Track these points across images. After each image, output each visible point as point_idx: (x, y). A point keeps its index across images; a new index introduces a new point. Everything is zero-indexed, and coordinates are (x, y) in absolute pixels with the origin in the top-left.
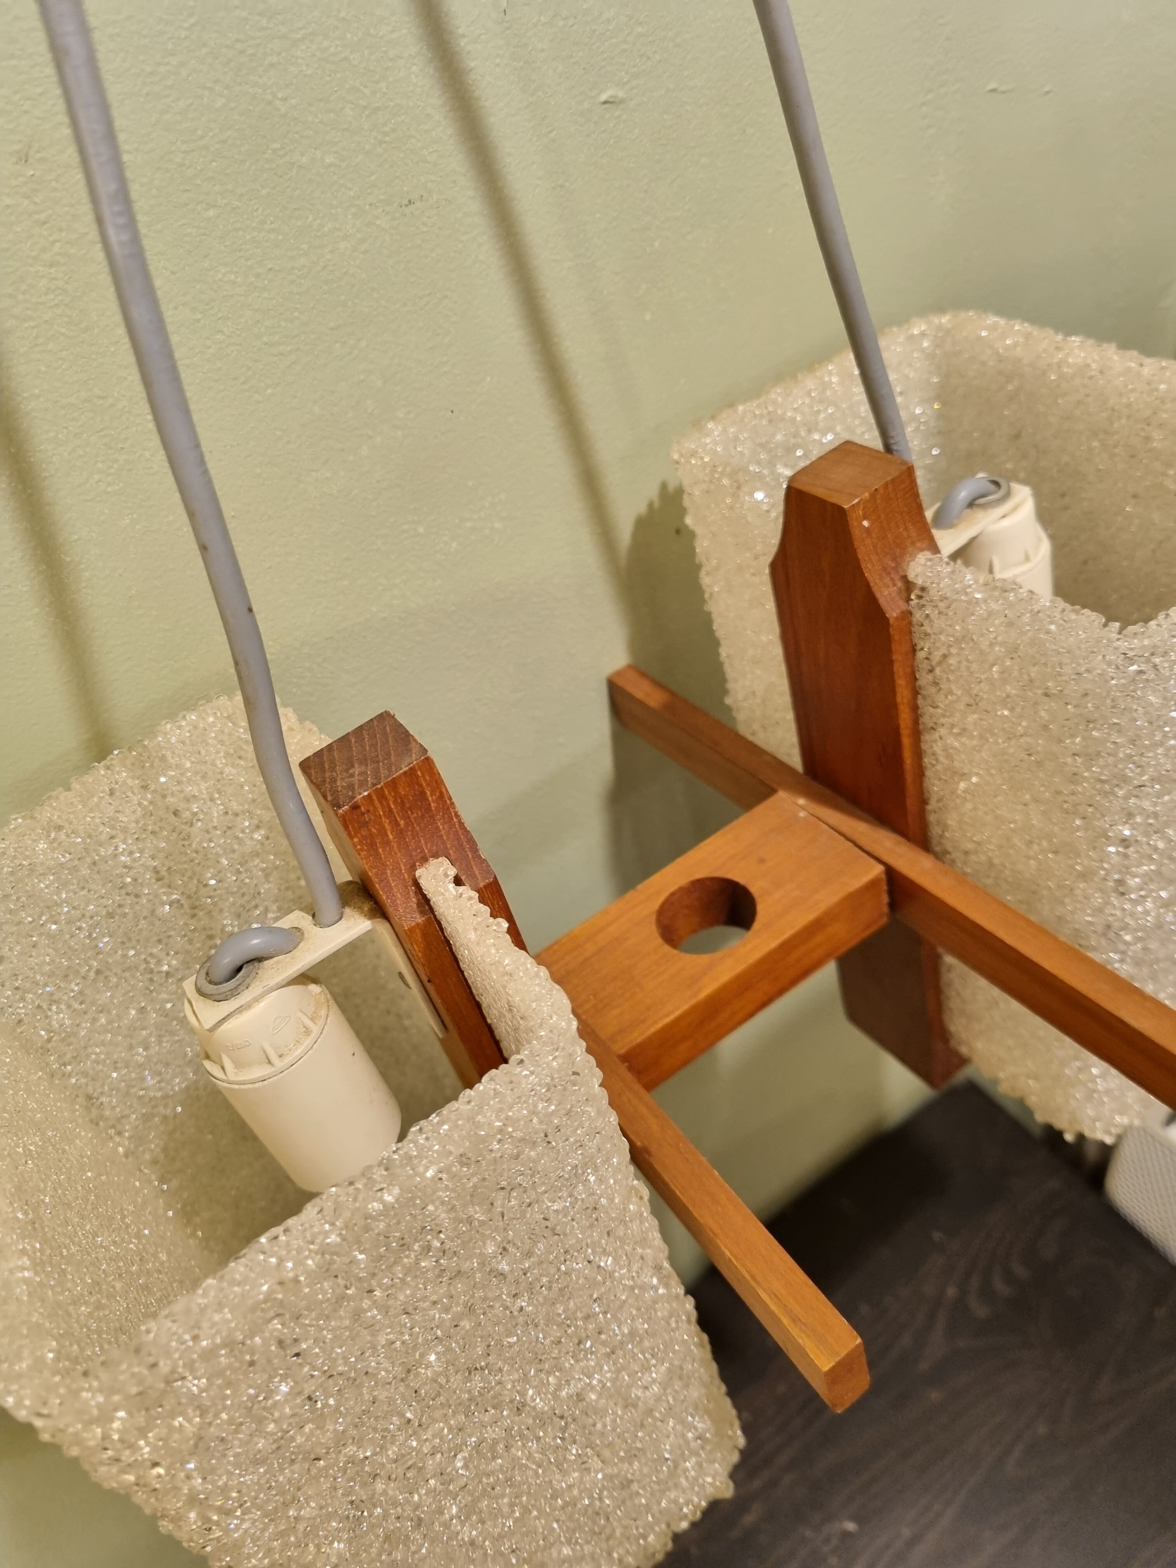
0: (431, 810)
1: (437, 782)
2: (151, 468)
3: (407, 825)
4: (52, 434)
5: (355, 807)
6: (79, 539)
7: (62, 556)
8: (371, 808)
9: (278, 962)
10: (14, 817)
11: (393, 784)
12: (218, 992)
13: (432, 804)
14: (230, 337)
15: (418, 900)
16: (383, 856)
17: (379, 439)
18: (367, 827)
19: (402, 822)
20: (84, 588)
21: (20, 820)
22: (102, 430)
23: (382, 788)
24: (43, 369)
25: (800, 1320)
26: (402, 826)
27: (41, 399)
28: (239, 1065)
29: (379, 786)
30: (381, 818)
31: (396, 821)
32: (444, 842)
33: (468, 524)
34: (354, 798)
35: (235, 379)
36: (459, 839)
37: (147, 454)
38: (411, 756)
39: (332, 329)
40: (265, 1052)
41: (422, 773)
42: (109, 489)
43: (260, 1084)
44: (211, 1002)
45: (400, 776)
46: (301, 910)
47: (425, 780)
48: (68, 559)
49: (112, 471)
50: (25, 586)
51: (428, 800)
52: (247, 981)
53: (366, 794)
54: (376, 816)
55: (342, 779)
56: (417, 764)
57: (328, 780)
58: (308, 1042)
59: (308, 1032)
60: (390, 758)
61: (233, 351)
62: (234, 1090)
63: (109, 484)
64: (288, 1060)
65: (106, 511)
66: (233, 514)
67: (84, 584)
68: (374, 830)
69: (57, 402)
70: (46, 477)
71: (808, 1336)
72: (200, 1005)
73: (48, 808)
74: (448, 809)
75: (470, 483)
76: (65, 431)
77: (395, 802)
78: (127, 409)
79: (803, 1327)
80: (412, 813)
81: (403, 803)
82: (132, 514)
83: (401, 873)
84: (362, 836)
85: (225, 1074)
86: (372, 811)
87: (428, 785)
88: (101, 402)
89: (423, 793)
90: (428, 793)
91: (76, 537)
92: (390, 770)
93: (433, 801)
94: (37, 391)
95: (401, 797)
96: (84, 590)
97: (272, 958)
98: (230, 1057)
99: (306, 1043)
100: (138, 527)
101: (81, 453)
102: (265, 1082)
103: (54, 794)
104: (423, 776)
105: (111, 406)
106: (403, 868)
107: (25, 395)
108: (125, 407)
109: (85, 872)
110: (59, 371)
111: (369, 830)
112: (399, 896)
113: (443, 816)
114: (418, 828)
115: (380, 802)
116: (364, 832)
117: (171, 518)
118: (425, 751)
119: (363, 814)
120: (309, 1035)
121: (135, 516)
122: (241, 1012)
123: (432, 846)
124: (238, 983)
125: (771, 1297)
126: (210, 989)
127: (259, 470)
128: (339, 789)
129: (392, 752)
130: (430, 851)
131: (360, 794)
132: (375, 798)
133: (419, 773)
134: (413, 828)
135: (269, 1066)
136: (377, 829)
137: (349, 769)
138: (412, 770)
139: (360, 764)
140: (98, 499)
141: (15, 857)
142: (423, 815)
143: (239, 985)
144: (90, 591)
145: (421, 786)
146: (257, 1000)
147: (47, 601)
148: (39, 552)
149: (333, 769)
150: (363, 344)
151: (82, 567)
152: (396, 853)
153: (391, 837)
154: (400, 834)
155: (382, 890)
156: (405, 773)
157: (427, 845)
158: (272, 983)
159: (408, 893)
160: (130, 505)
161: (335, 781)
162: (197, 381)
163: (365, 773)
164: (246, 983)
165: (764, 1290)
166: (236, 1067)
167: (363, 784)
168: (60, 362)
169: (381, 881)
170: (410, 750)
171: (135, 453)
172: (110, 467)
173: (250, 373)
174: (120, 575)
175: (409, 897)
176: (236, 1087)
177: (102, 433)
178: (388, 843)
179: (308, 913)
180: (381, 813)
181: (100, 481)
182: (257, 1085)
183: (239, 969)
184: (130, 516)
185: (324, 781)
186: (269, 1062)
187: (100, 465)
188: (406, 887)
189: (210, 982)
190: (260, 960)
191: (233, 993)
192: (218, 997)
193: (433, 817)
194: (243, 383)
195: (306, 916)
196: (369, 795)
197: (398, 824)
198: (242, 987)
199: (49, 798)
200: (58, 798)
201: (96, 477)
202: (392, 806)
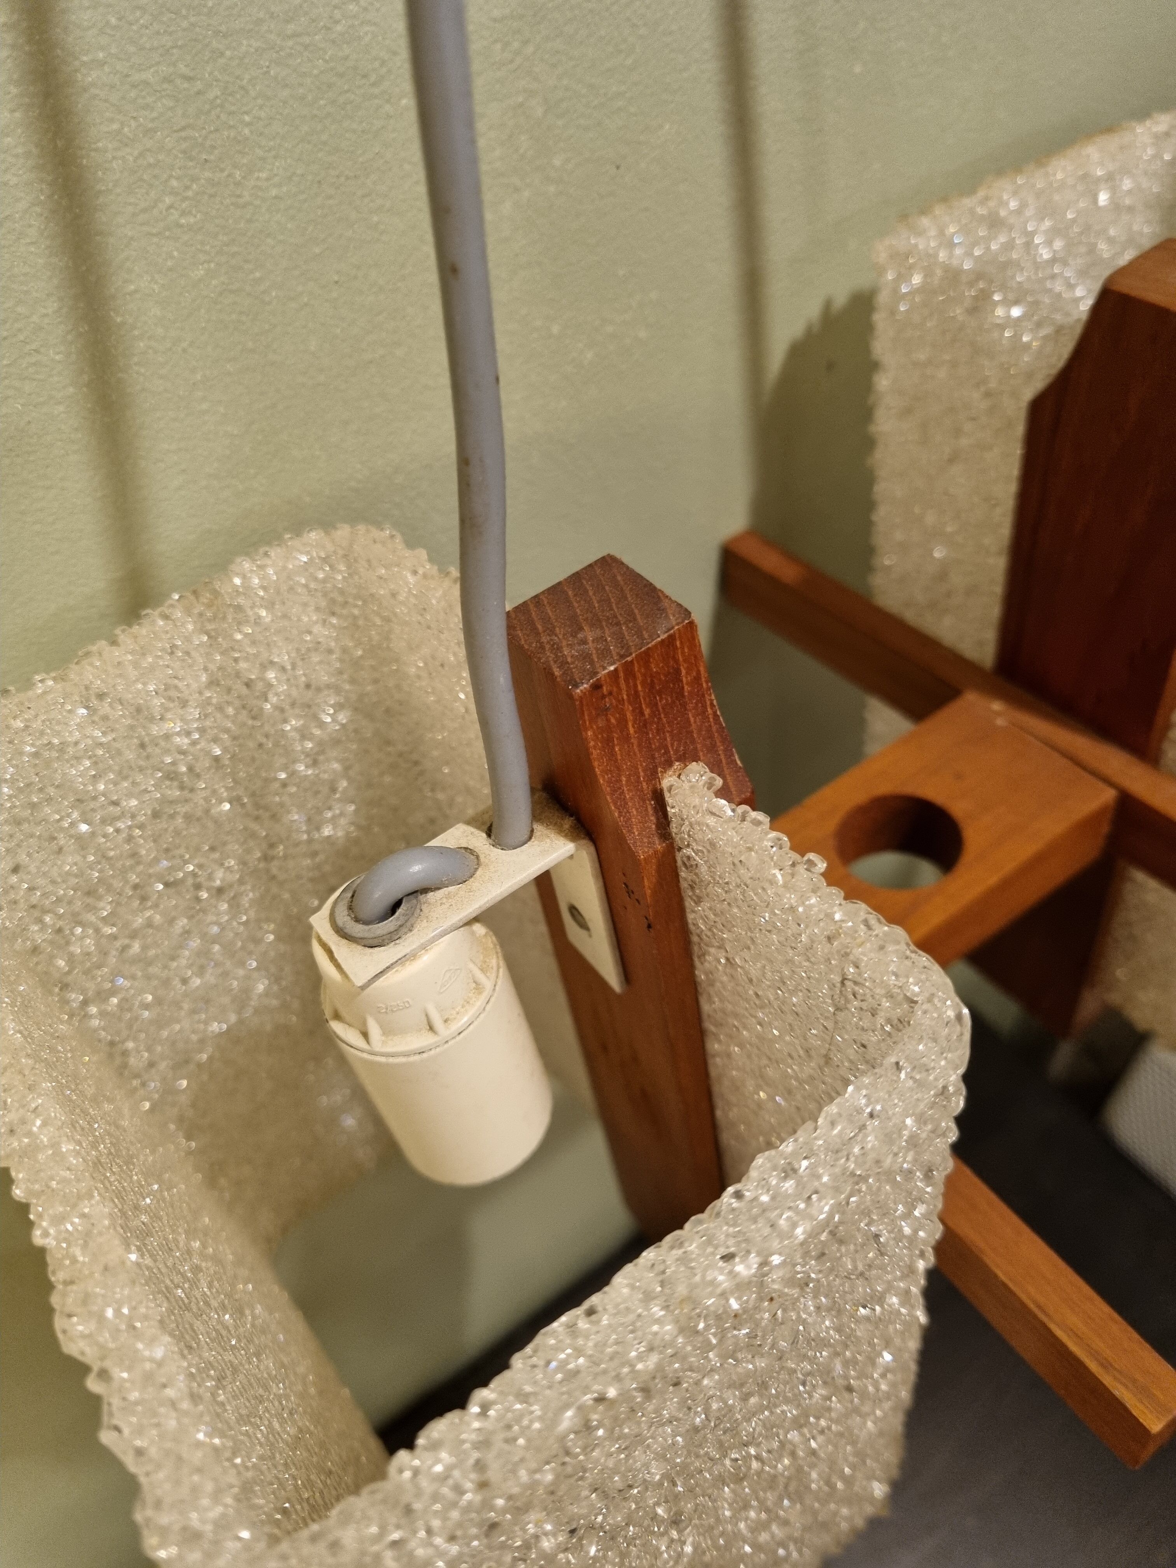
0: (683, 696)
1: (695, 657)
2: (239, 196)
3: (653, 714)
4: (115, 126)
5: (597, 687)
6: (136, 291)
7: (112, 313)
8: (615, 689)
9: (448, 896)
10: (38, 677)
11: (645, 657)
12: (372, 935)
13: (686, 687)
14: (365, 9)
15: (658, 819)
16: (619, 757)
17: (526, 194)
18: (606, 715)
19: (647, 712)
20: (135, 364)
21: (50, 683)
22: (183, 129)
23: (632, 662)
24: (113, 21)
25: (1111, 1365)
26: (647, 716)
27: (106, 69)
28: (388, 1031)
29: (629, 659)
30: (623, 705)
31: (641, 707)
32: (693, 742)
33: (610, 329)
34: (596, 673)
35: (365, 76)
36: (711, 737)
37: (238, 174)
38: (667, 617)
39: (495, 20)
40: (427, 1015)
41: (681, 643)
42: (183, 221)
43: (417, 1058)
44: (360, 948)
45: (656, 646)
46: (468, 823)
47: (683, 653)
48: (119, 320)
49: (190, 193)
50: (58, 353)
51: (682, 681)
52: (412, 920)
53: (612, 668)
54: (619, 701)
55: (570, 646)
56: (679, 629)
57: (547, 647)
58: (479, 1003)
59: (478, 987)
60: (635, 619)
61: (366, 34)
62: (380, 1064)
63: (183, 213)
64: (455, 1027)
65: (175, 254)
66: (336, 278)
67: (136, 359)
68: (613, 721)
69: (127, 76)
70: (100, 192)
71: (1127, 1387)
72: (343, 950)
73: (89, 668)
74: (703, 696)
75: (621, 273)
76: (133, 124)
77: (643, 683)
78: (218, 101)
79: (1118, 1376)
80: (661, 699)
81: (652, 684)
82: (209, 262)
83: (638, 781)
84: (598, 728)
85: (368, 1042)
86: (615, 694)
87: (684, 661)
88: (186, 85)
89: (678, 671)
90: (684, 672)
91: (132, 287)
92: (641, 637)
93: (687, 684)
94: (101, 55)
95: (652, 676)
96: (136, 368)
97: (439, 889)
98: (378, 1021)
99: (478, 1004)
100: (214, 282)
101: (152, 160)
102: (425, 1055)
103: (94, 648)
104: (682, 648)
105: (199, 93)
106: (642, 774)
107: (85, 58)
108: (217, 97)
109: (130, 755)
110: (135, 28)
111: (608, 720)
112: (635, 813)
113: (696, 704)
114: (664, 720)
115: (626, 680)
116: (601, 723)
117: (258, 275)
118: (688, 613)
119: (603, 697)
120: (480, 993)
121: (212, 265)
122: (403, 964)
123: (679, 746)
124: (399, 923)
125: (1069, 1336)
126: (358, 930)
127: (375, 219)
128: (569, 660)
129: (636, 611)
130: (676, 751)
131: (604, 668)
132: (621, 674)
133: (678, 643)
134: (660, 719)
135: (430, 1034)
136: (616, 719)
137: (577, 633)
138: (672, 638)
139: (592, 626)
140: (167, 233)
141: (42, 733)
142: (673, 702)
143: (401, 926)
144: (143, 370)
145: (676, 661)
146: (424, 947)
147: (86, 378)
148: (82, 305)
149: (552, 632)
150: (530, 49)
151: (136, 333)
152: (635, 754)
153: (632, 730)
154: (643, 726)
155: (615, 804)
156: (663, 641)
157: (672, 745)
158: (447, 924)
159: (646, 810)
160: (208, 248)
161: (559, 649)
162: (315, 72)
163: (602, 639)
164: (409, 924)
165: (1058, 1325)
166: (384, 1034)
167: (604, 653)
168: (138, 13)
169: (614, 791)
170: (664, 610)
171: (222, 170)
172: (187, 188)
173: (384, 70)
174: (184, 351)
175: (647, 815)
176: (383, 1060)
177: (183, 134)
178: (626, 738)
179: (478, 828)
180: (625, 697)
181: (171, 207)
182: (412, 1059)
183: (397, 905)
184: (206, 265)
185: (542, 647)
186: (431, 1028)
187: (174, 183)
188: (644, 801)
189: (357, 920)
190: (425, 891)
191: (392, 938)
192: (371, 942)
193: (684, 706)
194: (374, 85)
195: (477, 832)
196: (616, 670)
197: (642, 713)
198: (404, 930)
199: (88, 654)
200: (100, 654)
201: (168, 200)
202: (640, 688)
